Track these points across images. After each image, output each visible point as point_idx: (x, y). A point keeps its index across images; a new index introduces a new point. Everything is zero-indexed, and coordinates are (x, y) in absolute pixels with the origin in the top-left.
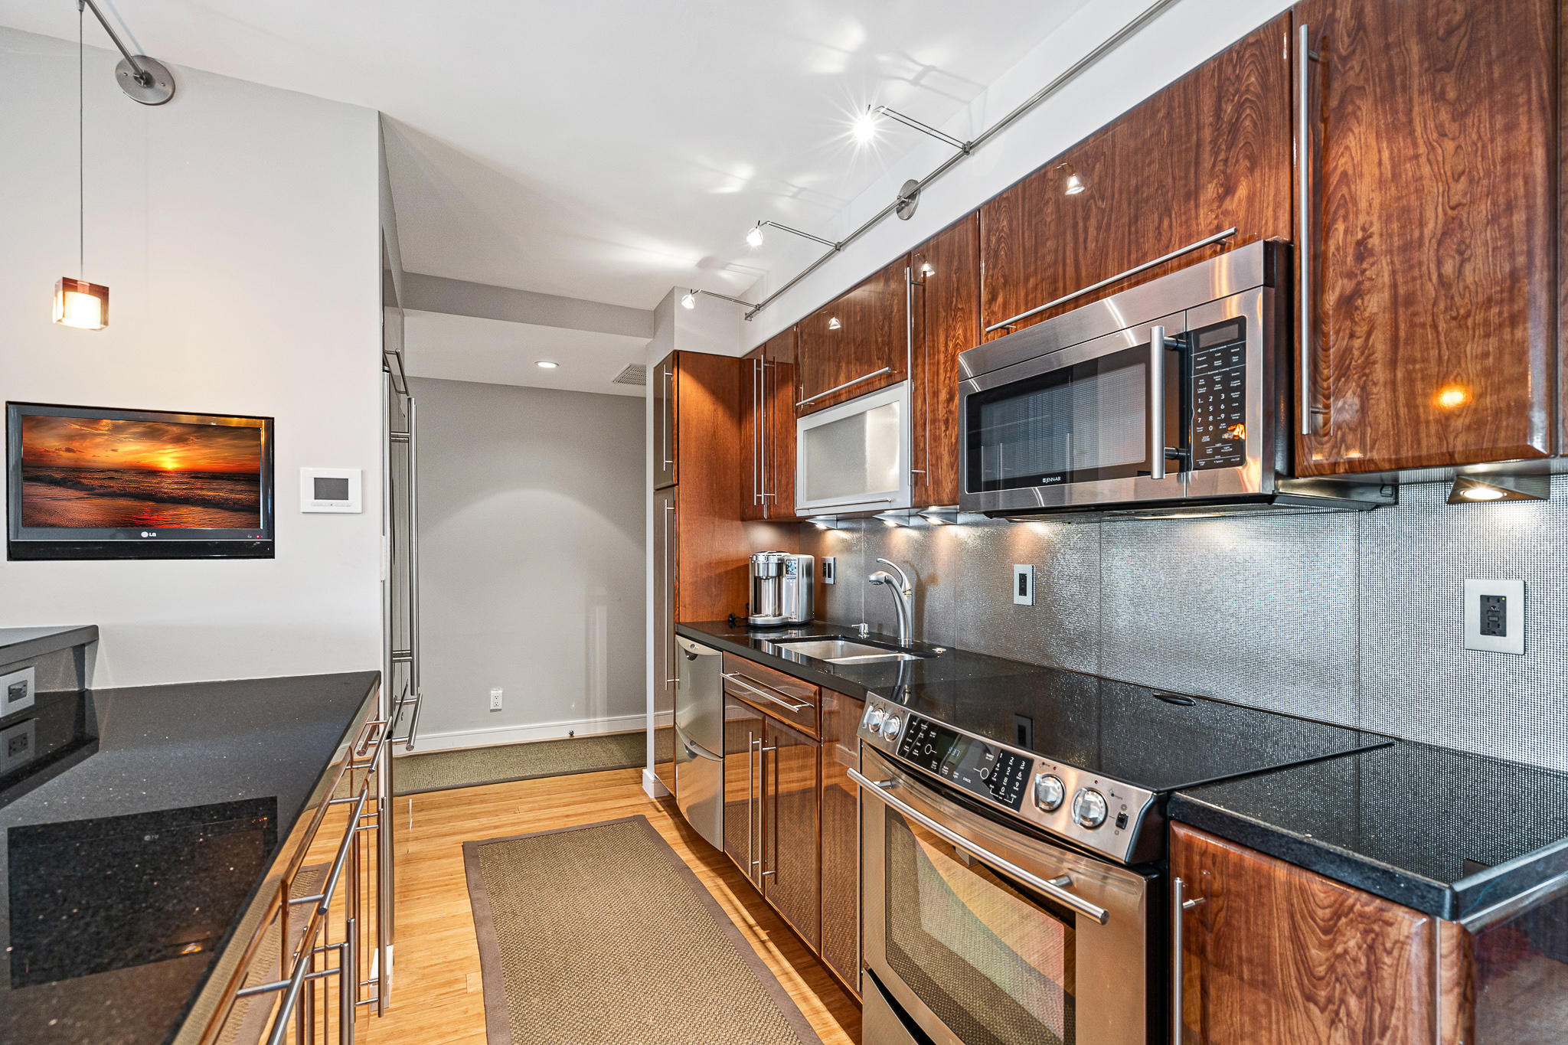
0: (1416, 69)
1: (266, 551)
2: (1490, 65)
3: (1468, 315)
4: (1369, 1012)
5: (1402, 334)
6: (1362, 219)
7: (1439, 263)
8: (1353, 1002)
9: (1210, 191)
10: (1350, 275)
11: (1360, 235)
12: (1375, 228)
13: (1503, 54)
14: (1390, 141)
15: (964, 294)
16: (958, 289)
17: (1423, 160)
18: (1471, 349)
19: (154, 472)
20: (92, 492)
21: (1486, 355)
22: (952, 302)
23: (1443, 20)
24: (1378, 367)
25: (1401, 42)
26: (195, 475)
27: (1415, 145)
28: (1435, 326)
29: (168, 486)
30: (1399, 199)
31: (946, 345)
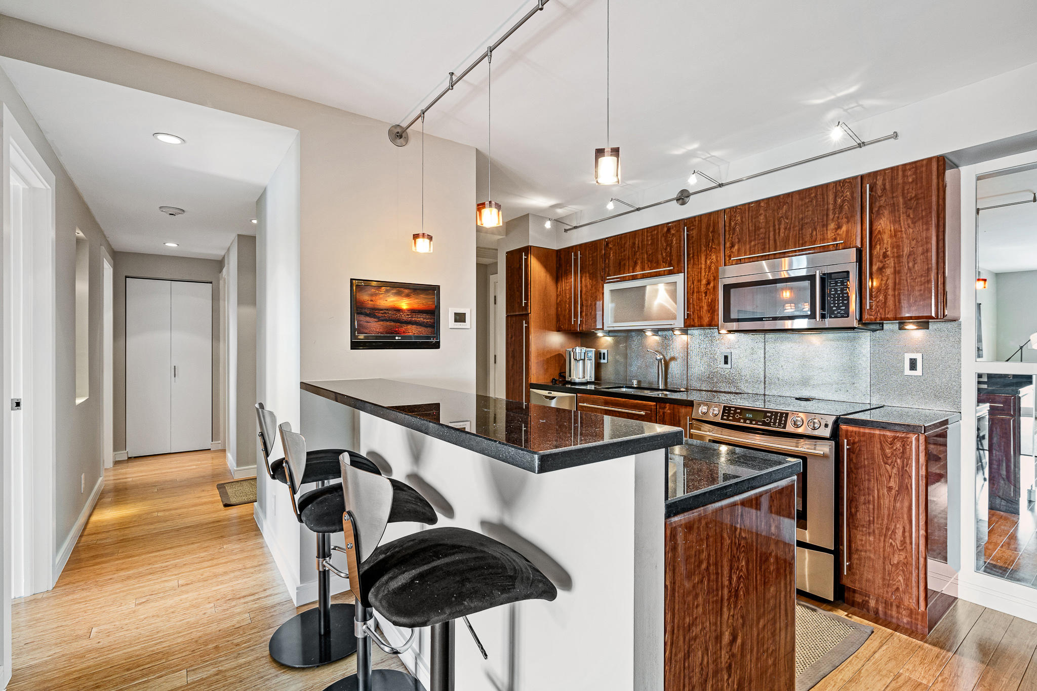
0: (901, 206)
1: (437, 346)
2: (922, 211)
3: (916, 278)
4: (903, 462)
5: (897, 281)
6: (885, 246)
7: (908, 263)
8: (899, 461)
9: (832, 226)
10: (881, 262)
11: (884, 250)
12: (889, 249)
13: (925, 209)
14: (894, 225)
15: (716, 242)
16: (713, 240)
17: (903, 232)
18: (917, 288)
19: (398, 310)
20: (379, 319)
21: (921, 290)
22: (709, 245)
23: (909, 195)
24: (890, 290)
25: (897, 197)
26: (413, 311)
27: (901, 228)
28: (907, 281)
29: (404, 317)
30: (896, 242)
31: (706, 262)
